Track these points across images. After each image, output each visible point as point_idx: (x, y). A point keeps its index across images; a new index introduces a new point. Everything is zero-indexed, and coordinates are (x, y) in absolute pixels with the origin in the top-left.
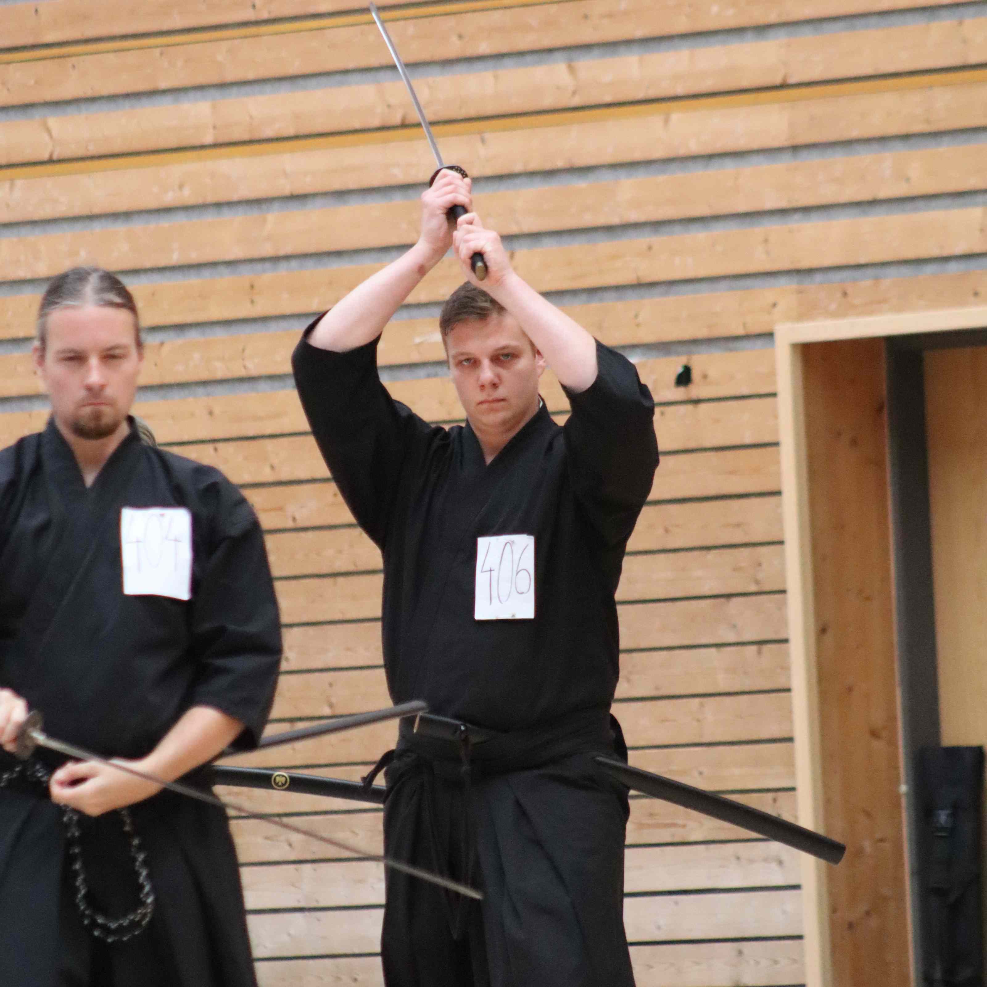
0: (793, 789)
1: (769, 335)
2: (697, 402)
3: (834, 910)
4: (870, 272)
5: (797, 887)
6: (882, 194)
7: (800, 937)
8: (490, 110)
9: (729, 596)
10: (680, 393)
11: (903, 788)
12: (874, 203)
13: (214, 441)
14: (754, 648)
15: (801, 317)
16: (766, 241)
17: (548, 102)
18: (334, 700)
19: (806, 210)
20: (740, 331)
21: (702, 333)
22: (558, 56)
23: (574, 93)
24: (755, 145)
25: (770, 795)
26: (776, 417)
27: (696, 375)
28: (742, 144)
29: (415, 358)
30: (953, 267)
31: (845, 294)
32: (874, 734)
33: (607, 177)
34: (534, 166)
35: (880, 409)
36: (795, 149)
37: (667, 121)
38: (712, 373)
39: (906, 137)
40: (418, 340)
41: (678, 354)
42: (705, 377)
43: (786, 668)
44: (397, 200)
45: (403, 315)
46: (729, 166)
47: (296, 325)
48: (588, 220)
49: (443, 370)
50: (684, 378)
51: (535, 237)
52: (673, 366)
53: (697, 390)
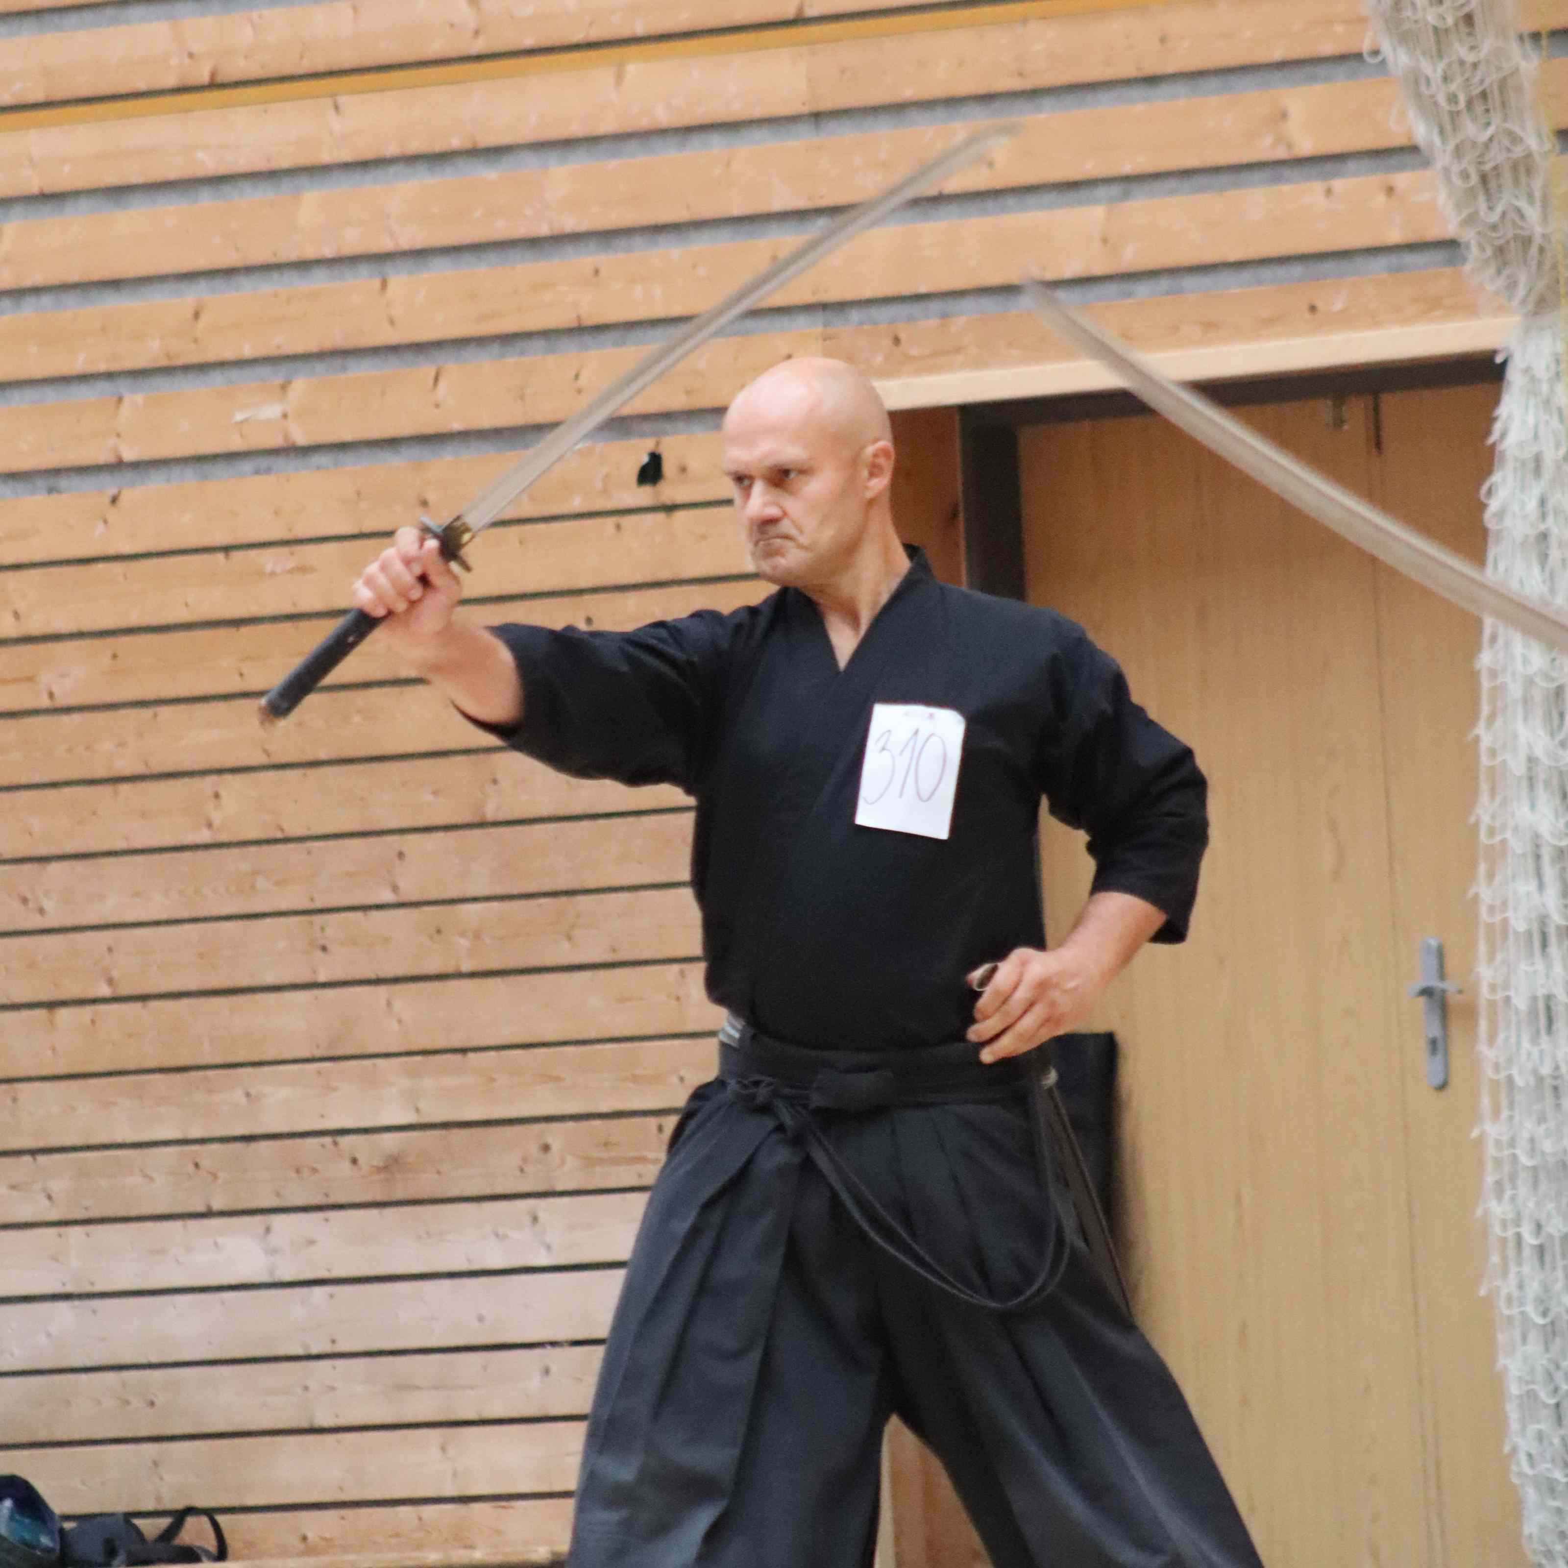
2: (670, 508)
4: (935, 306)
6: (953, 187)
8: (348, 60)
10: (644, 495)
17: (436, 48)
18: (115, 974)
19: (836, 212)
21: (677, 401)
23: (477, 33)
24: (758, 112)
27: (669, 467)
28: (737, 110)
29: (236, 444)
31: (897, 341)
33: (530, 163)
35: (952, 518)
36: (817, 117)
37: (620, 78)
38: (695, 464)
39: (986, 99)
40: (239, 417)
41: (641, 435)
42: (683, 470)
44: (206, 200)
45: (217, 378)
46: (717, 144)
47: (51, 395)
48: (501, 229)
49: (280, 462)
50: (651, 472)
51: (418, 256)
52: (636, 453)
53: (670, 491)
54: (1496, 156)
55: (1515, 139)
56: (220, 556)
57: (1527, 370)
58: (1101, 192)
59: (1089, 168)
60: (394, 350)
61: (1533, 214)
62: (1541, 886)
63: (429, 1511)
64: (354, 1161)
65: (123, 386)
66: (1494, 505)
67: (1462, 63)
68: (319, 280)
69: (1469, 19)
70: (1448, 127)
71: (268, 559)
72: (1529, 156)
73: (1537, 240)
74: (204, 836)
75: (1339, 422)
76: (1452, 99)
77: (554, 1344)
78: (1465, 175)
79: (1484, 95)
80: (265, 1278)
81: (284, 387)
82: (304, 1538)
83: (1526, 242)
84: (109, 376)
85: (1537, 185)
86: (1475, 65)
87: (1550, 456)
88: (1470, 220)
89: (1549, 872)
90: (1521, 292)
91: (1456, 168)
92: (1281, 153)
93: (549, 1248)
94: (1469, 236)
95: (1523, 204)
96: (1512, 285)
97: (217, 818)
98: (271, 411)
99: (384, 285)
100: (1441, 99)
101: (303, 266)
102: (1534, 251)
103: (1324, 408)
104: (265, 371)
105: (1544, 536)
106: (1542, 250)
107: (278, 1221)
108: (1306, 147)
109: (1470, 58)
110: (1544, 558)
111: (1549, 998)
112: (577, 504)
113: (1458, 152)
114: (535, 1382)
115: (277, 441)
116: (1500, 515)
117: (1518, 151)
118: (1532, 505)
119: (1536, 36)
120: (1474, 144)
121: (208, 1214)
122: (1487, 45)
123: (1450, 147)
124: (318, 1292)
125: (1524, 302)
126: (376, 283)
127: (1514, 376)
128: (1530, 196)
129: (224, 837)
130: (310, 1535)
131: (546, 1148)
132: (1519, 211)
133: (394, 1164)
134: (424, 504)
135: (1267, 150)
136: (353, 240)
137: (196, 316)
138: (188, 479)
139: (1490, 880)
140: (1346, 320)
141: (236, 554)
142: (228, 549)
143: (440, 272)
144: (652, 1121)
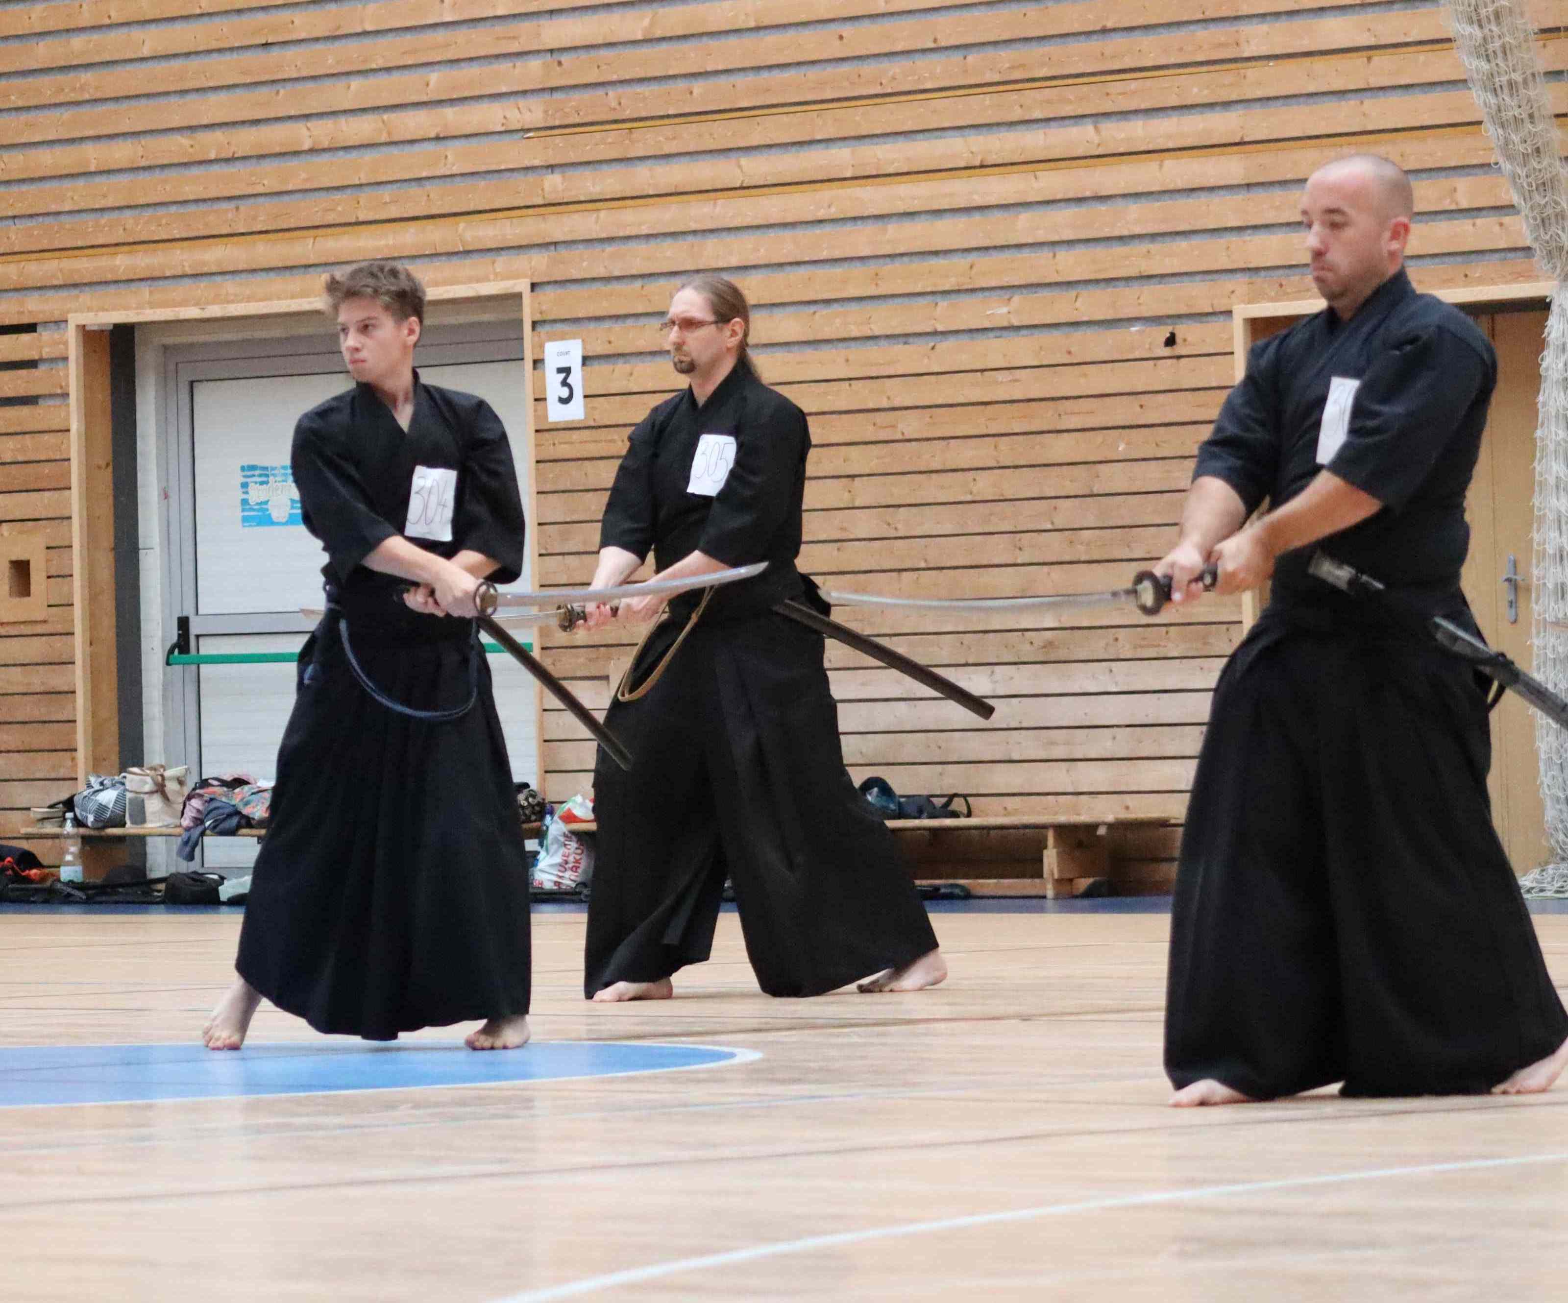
0: (1241, 622)
1: (1229, 313)
2: (1179, 357)
8: (1041, 156)
10: (1167, 352)
13: (850, 379)
15: (1250, 302)
16: (1228, 248)
17: (1080, 152)
18: (928, 558)
19: (1255, 227)
20: (1209, 310)
21: (1184, 310)
22: (1088, 120)
23: (1099, 145)
24: (1222, 183)
25: (1225, 626)
26: (1231, 368)
27: (1179, 339)
28: (1212, 182)
29: (987, 324)
31: (1281, 285)
33: (1120, 204)
34: (1071, 195)
36: (1249, 186)
37: (1161, 166)
38: (1190, 338)
40: (988, 313)
41: (1167, 324)
42: (1185, 340)
44: (977, 217)
45: (980, 295)
46: (1204, 197)
47: (906, 301)
48: (1107, 232)
49: (1005, 333)
50: (1171, 341)
51: (1070, 243)
52: (1164, 332)
53: (1179, 350)
54: (1549, 211)
55: (1557, 203)
56: (979, 374)
57: (1560, 305)
60: (1057, 284)
63: (1061, 798)
64: (1031, 643)
65: (938, 298)
66: (1544, 365)
67: (1534, 169)
68: (1026, 253)
69: (1538, 150)
70: (1528, 197)
71: (1000, 376)
72: (1563, 211)
74: (969, 498)
76: (1530, 185)
77: (1118, 726)
78: (1535, 219)
79: (1544, 184)
80: (991, 694)
81: (1009, 300)
82: (1005, 809)
83: (1561, 248)
84: (933, 293)
86: (1540, 170)
88: (1536, 239)
90: (1558, 270)
91: (1530, 215)
92: (1453, 207)
93: (1116, 684)
94: (1535, 245)
95: (1560, 232)
96: (1555, 268)
97: (975, 491)
98: (1003, 310)
99: (1054, 256)
100: (1525, 185)
101: (1020, 246)
104: (1001, 293)
107: (997, 669)
108: (1464, 205)
109: (1538, 167)
112: (1137, 355)
113: (1532, 208)
114: (1109, 744)
115: (1005, 324)
116: (1547, 369)
117: (1559, 209)
118: (1561, 365)
120: (1539, 205)
121: (966, 665)
122: (1546, 162)
123: (1529, 205)
124: (1014, 700)
125: (1559, 275)
126: (1051, 254)
127: (1554, 308)
128: (1563, 230)
129: (977, 498)
130: (1009, 808)
131: (1116, 639)
132: (1558, 234)
133: (1049, 645)
134: (1069, 353)
135: (1447, 205)
136: (1041, 236)
137: (971, 267)
138: (964, 339)
139: (1538, 531)
140: (1480, 281)
141: (986, 373)
142: (983, 371)
143: (1080, 250)
144: (1164, 629)
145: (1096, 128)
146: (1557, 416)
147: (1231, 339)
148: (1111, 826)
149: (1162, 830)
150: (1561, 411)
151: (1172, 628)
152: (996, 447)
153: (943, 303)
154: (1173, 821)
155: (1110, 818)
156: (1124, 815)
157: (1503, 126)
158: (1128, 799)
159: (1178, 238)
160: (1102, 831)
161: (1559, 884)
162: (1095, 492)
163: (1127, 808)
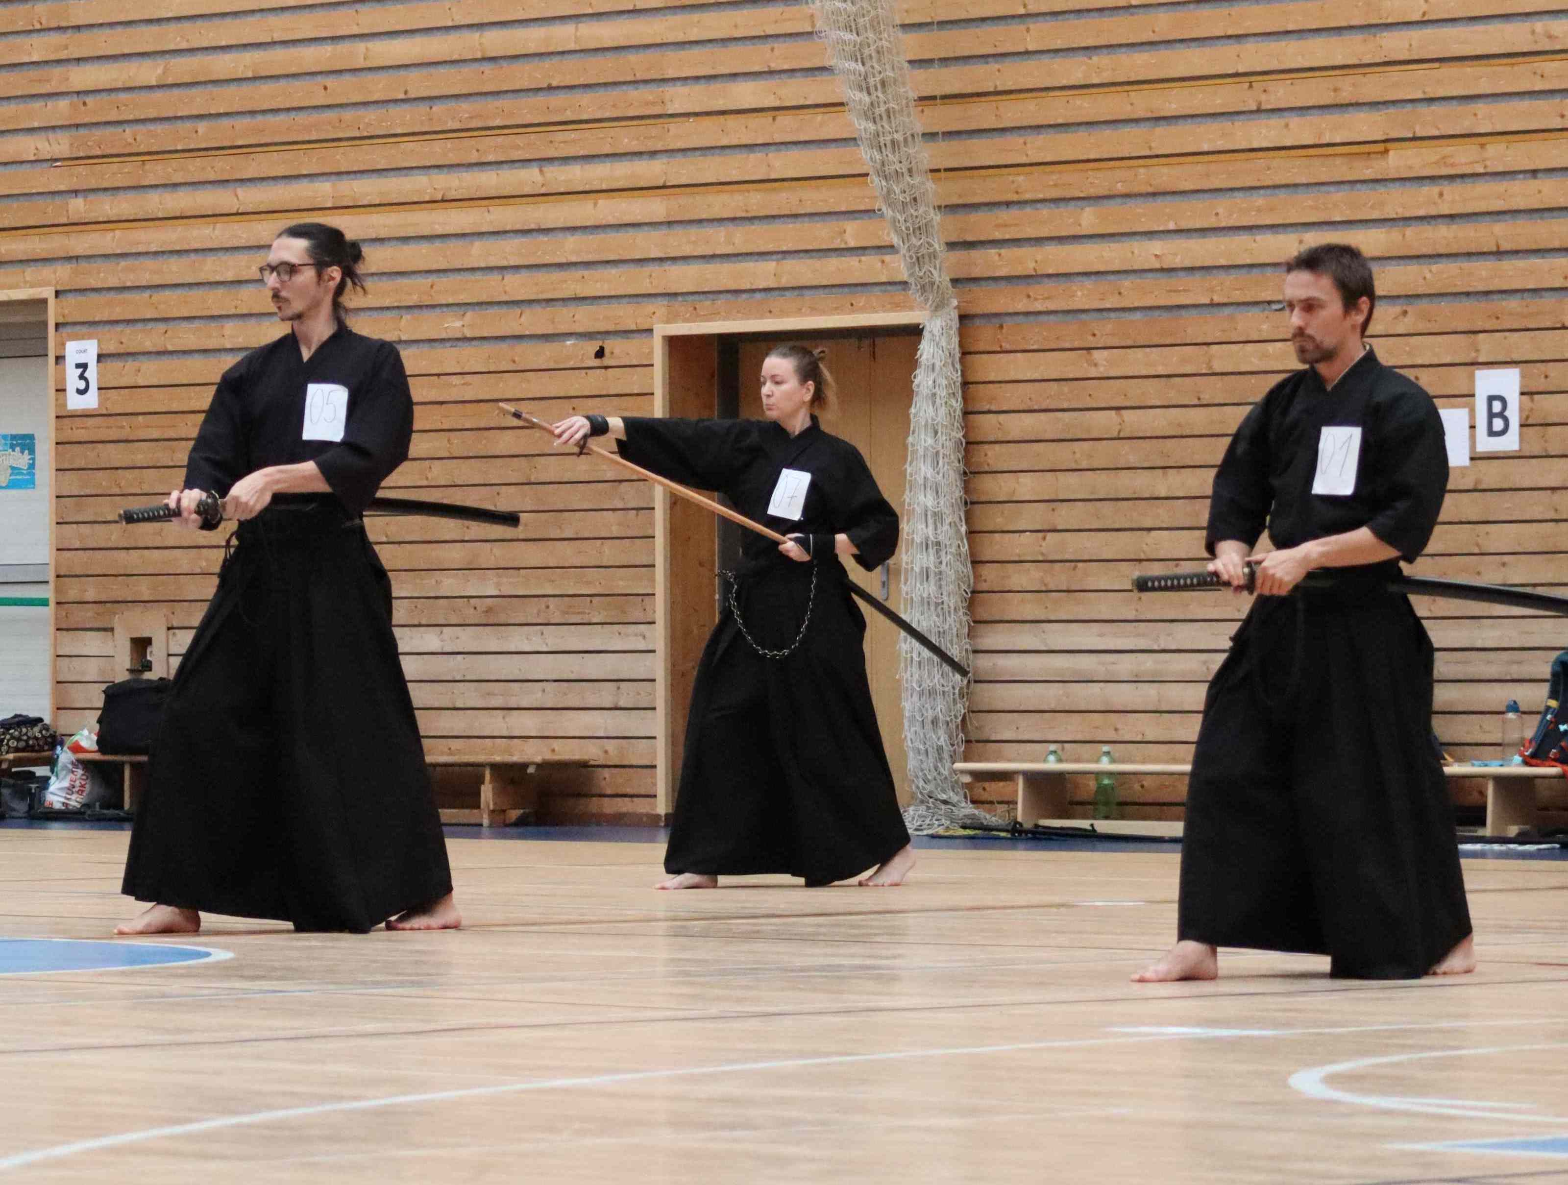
0: (654, 595)
1: (650, 331)
2: (606, 368)
3: (674, 665)
4: (711, 296)
5: (654, 651)
6: (718, 252)
7: (654, 680)
8: (493, 193)
9: (621, 481)
10: (597, 362)
11: (717, 597)
12: (714, 256)
14: (634, 512)
15: (668, 322)
16: (651, 276)
17: (527, 190)
18: (389, 533)
19: (674, 259)
20: (634, 327)
21: (611, 327)
22: (534, 164)
23: (543, 185)
24: (647, 221)
25: (640, 598)
26: (652, 378)
27: (607, 351)
28: (639, 219)
29: (444, 335)
30: (758, 296)
31: (695, 309)
32: (701, 564)
33: (560, 235)
34: (518, 227)
35: (713, 376)
36: (670, 223)
37: (595, 204)
38: (617, 351)
39: (733, 219)
40: (446, 325)
41: (596, 339)
42: (612, 353)
43: (652, 524)
44: (438, 244)
45: (438, 311)
46: (631, 232)
47: (375, 314)
48: (548, 259)
49: (460, 343)
50: (600, 354)
51: (517, 268)
52: (594, 346)
53: (606, 361)
54: (924, 251)
55: (930, 245)
56: (436, 377)
57: (931, 332)
58: (774, 257)
59: (771, 247)
60: (506, 303)
61: (935, 273)
62: (927, 526)
63: (499, 740)
64: (475, 608)
65: (403, 312)
66: (916, 381)
67: (912, 215)
68: (478, 276)
69: (915, 199)
70: (906, 238)
71: (455, 380)
72: (935, 251)
73: (937, 283)
74: (425, 483)
75: (859, 348)
76: (907, 229)
77: (547, 681)
78: (911, 257)
79: (920, 228)
80: (440, 650)
81: (463, 315)
82: (450, 749)
83: (932, 284)
84: (398, 307)
85: (937, 262)
86: (917, 217)
87: (938, 364)
88: (911, 275)
89: (930, 521)
90: (930, 302)
91: (907, 255)
92: (843, 246)
93: (547, 645)
94: (911, 281)
95: (932, 269)
96: (927, 300)
97: (430, 476)
98: (458, 324)
99: (503, 279)
100: (903, 228)
101: (473, 270)
102: (935, 287)
103: (854, 341)
104: (456, 308)
105: (934, 395)
106: (938, 287)
107: (445, 629)
108: (852, 244)
109: (915, 214)
110: (934, 403)
111: (927, 569)
112: (571, 364)
113: (909, 250)
114: (540, 694)
115: (459, 335)
116: (918, 386)
117: (931, 250)
118: (930, 383)
119: (939, 207)
120: (915, 246)
121: (420, 625)
122: (921, 210)
123: (906, 247)
124: (459, 657)
125: (931, 306)
126: (500, 277)
127: (926, 333)
128: (935, 268)
129: (433, 484)
130: (453, 748)
131: (548, 607)
132: (930, 271)
133: (489, 610)
134: (514, 362)
135: (837, 244)
136: (493, 262)
137: (432, 287)
138: (425, 348)
139: (908, 521)
140: (863, 310)
141: (442, 377)
142: (438, 375)
143: (524, 274)
144: (589, 599)
145: (541, 171)
146: (926, 425)
147: (651, 353)
148: (540, 766)
149: (583, 770)
150: (930, 421)
151: (596, 600)
152: (449, 440)
153: (407, 317)
154: (592, 763)
155: (538, 759)
156: (549, 756)
157: (885, 177)
158: (556, 744)
159: (608, 266)
160: (531, 770)
161: (919, 823)
162: (533, 480)
163: (553, 750)
